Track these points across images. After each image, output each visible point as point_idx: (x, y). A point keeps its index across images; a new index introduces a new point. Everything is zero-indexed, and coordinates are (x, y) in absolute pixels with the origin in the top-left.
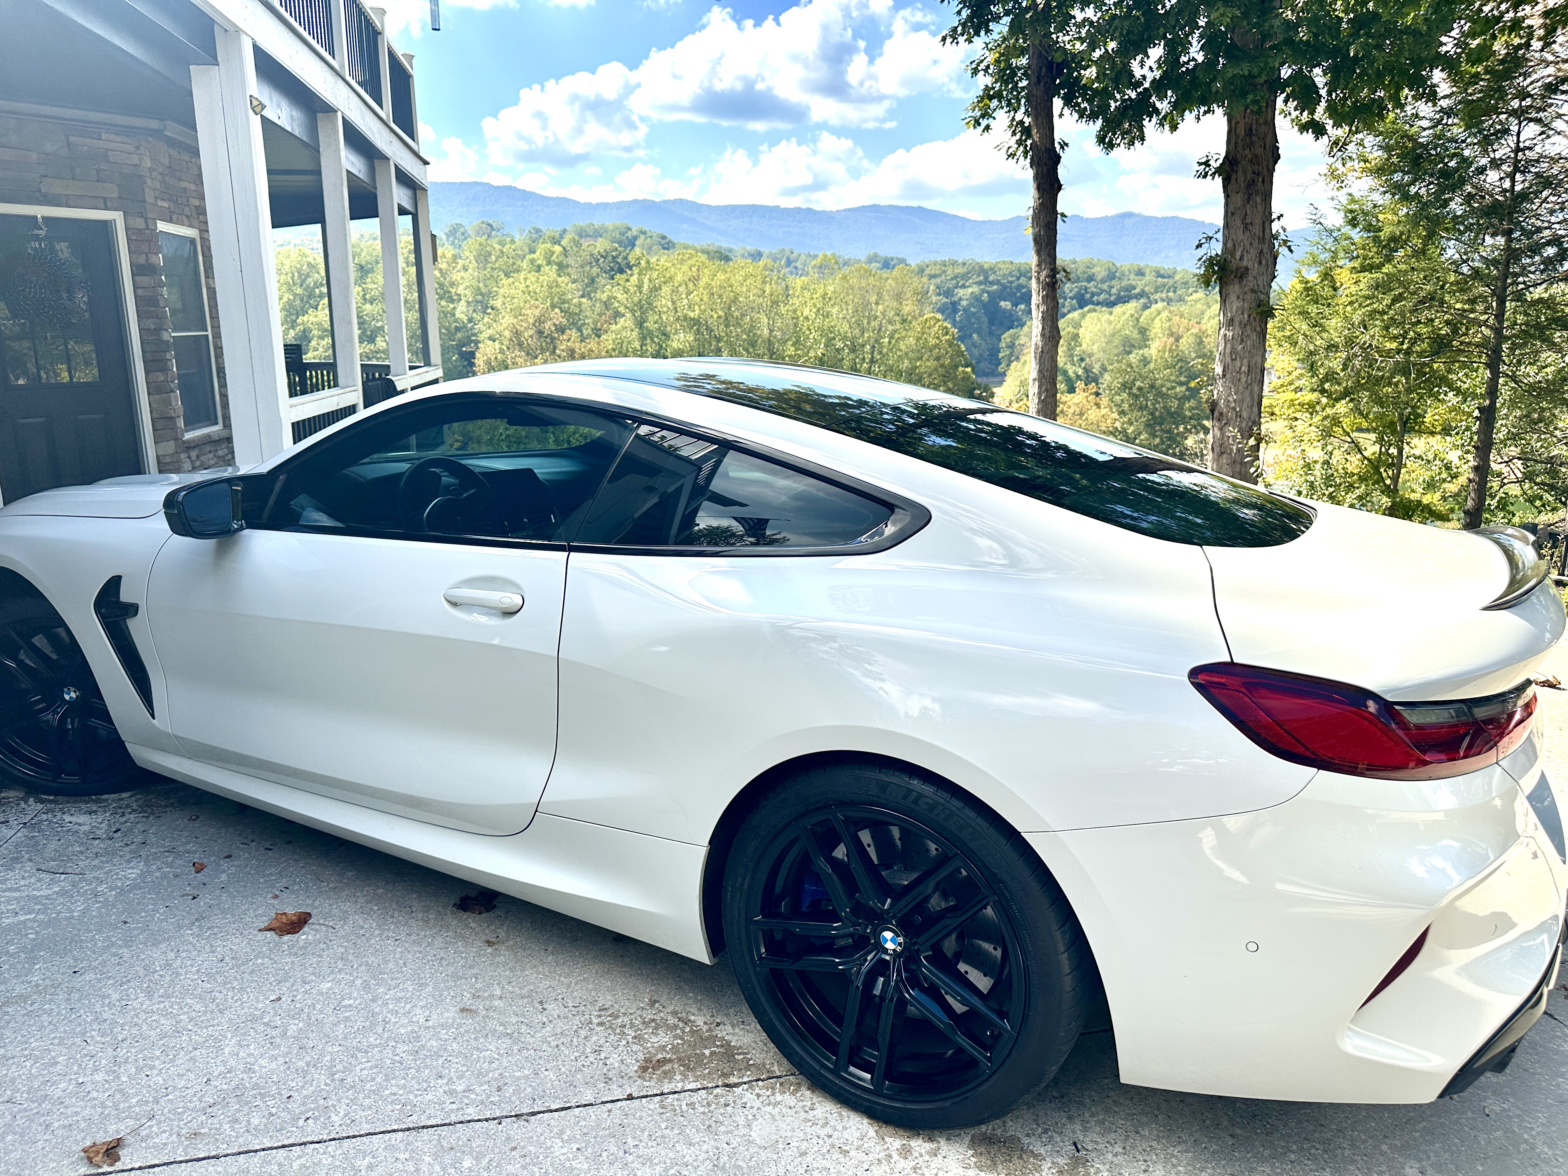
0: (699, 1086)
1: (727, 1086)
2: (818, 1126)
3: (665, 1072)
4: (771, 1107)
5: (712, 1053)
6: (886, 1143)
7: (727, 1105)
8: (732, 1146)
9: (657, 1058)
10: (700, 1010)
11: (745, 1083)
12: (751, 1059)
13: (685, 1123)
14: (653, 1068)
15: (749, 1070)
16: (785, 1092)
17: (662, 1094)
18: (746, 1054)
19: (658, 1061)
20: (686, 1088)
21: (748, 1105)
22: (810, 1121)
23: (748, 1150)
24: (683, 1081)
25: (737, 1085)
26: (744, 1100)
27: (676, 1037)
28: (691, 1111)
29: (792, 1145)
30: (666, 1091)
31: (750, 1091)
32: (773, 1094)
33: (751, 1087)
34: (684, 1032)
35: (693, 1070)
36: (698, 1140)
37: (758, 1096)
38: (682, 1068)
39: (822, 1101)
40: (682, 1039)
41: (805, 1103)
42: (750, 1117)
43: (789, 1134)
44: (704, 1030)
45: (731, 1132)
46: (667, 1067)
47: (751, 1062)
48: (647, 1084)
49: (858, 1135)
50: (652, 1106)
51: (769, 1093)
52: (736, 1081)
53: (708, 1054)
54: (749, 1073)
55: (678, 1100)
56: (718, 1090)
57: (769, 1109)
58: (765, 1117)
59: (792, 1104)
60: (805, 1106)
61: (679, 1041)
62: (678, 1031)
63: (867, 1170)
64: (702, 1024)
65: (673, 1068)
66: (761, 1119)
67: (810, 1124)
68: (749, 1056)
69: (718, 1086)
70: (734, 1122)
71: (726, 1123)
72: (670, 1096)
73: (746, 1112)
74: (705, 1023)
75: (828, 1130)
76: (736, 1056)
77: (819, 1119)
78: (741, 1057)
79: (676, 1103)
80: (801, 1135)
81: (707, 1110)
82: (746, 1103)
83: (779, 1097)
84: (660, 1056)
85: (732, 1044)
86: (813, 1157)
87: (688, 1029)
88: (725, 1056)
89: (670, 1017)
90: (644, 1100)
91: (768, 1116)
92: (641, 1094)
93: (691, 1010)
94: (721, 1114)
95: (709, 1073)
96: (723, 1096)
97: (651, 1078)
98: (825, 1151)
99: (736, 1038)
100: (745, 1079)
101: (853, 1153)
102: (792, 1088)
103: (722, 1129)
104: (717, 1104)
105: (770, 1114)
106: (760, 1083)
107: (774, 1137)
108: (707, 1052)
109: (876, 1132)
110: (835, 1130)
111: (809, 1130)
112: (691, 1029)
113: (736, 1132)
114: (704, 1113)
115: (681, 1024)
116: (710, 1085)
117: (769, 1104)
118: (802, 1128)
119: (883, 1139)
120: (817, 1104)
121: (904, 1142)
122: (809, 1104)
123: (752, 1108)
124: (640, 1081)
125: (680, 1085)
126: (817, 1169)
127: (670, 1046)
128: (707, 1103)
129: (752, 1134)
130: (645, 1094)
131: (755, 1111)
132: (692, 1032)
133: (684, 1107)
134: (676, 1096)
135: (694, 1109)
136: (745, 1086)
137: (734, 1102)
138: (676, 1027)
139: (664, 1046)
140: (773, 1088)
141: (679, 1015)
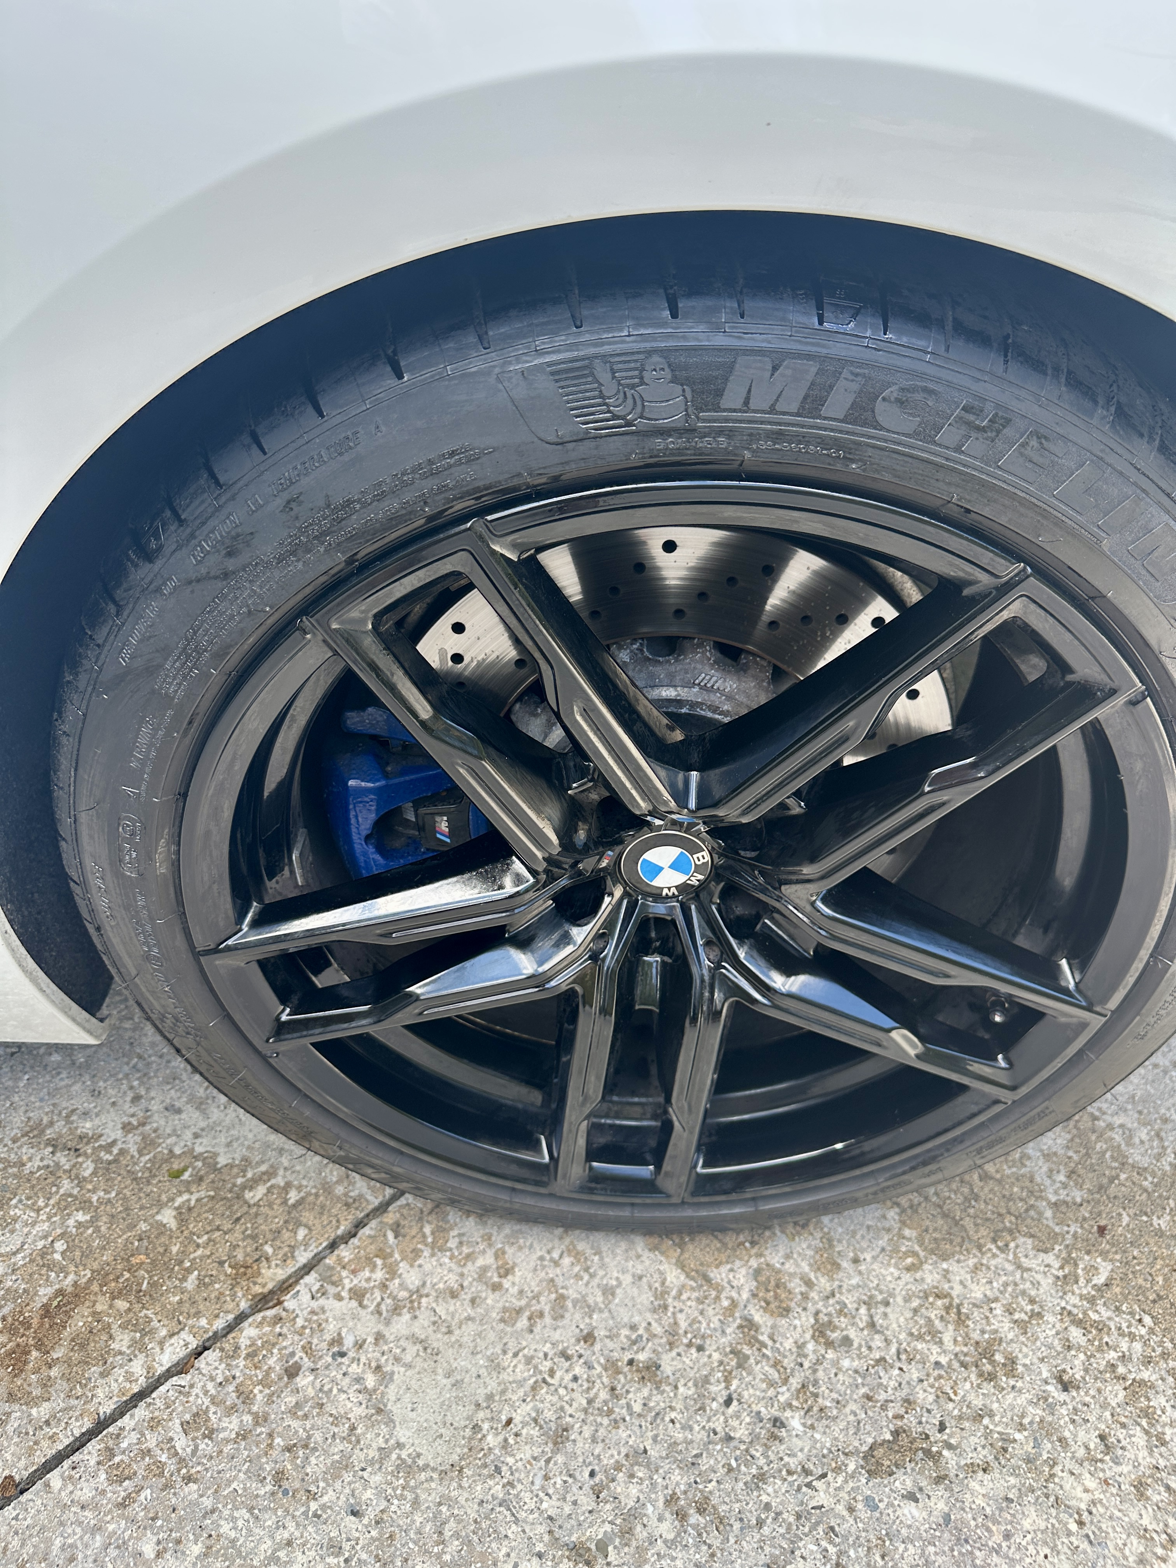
0: (194, 1344)
1: (263, 1302)
2: (548, 1320)
3: (80, 1343)
4: (406, 1317)
5: (184, 1215)
6: (719, 1289)
7: (292, 1372)
8: (371, 1514)
9: (38, 1304)
10: (95, 1093)
11: (307, 1269)
12: (288, 1185)
13: (207, 1503)
14: (40, 1345)
15: (299, 1224)
16: (417, 1253)
17: (101, 1425)
18: (271, 1174)
19: (46, 1311)
20: (160, 1370)
21: (349, 1342)
22: (519, 1311)
23: (416, 1503)
24: (143, 1349)
25: (286, 1286)
26: (331, 1328)
27: (64, 1207)
28: (206, 1446)
29: (517, 1419)
30: (107, 1408)
31: (332, 1290)
32: (392, 1272)
33: (329, 1279)
34: (81, 1182)
35: (153, 1294)
36: (267, 1546)
37: (358, 1295)
38: (121, 1305)
39: (515, 1235)
40: (85, 1205)
41: (480, 1262)
42: (371, 1381)
43: (493, 1385)
44: (133, 1150)
45: (344, 1465)
46: (79, 1322)
47: (293, 1196)
48: (41, 1412)
49: (646, 1298)
50: (86, 1493)
51: (379, 1275)
52: (281, 1274)
53: (173, 1224)
54: (302, 1233)
55: (154, 1424)
56: (249, 1332)
57: (401, 1324)
58: (408, 1358)
59: (452, 1280)
60: (484, 1269)
61: (81, 1217)
62: (66, 1185)
63: (728, 1402)
64: (119, 1134)
65: (97, 1316)
66: (399, 1369)
67: (523, 1323)
68: (279, 1181)
69: (241, 1318)
70: (336, 1420)
71: (318, 1436)
72: (126, 1421)
73: (354, 1369)
74: (127, 1128)
75: (575, 1321)
76: (248, 1195)
77: (536, 1297)
78: (261, 1190)
79: (151, 1440)
80: (522, 1371)
81: (248, 1419)
82: (338, 1340)
83: (411, 1277)
84: (45, 1293)
85: (222, 1161)
86: (587, 1432)
87: (88, 1168)
88: (220, 1207)
89: (26, 1151)
90: (55, 1478)
91: (412, 1350)
92: (39, 1459)
93: (75, 1103)
94: (293, 1412)
95: (202, 1284)
96: (270, 1345)
97: (47, 1383)
98: (604, 1395)
99: (223, 1139)
100: (303, 1257)
101: (668, 1364)
102: (427, 1230)
103: (316, 1465)
104: (264, 1383)
105: (414, 1339)
106: (345, 1252)
107: (459, 1415)
108: (168, 1217)
109: (681, 1265)
110: (591, 1310)
111: (532, 1345)
112: (98, 1161)
113: (358, 1457)
114: (243, 1435)
115: (62, 1158)
116: (219, 1324)
117: (396, 1310)
118: (512, 1346)
119: (708, 1280)
120: (510, 1251)
121: (754, 1263)
122: (488, 1259)
123: (360, 1345)
124: (17, 1412)
125: (137, 1367)
126: (618, 1467)
127: (60, 1246)
128: (239, 1392)
129: (402, 1434)
130: (48, 1451)
131: (371, 1353)
132: (105, 1169)
133: (181, 1443)
134: (141, 1412)
135: (210, 1435)
136: (311, 1279)
137: (308, 1349)
138: (53, 1171)
139: (43, 1253)
140: (382, 1254)
141: (49, 1133)
